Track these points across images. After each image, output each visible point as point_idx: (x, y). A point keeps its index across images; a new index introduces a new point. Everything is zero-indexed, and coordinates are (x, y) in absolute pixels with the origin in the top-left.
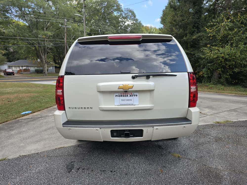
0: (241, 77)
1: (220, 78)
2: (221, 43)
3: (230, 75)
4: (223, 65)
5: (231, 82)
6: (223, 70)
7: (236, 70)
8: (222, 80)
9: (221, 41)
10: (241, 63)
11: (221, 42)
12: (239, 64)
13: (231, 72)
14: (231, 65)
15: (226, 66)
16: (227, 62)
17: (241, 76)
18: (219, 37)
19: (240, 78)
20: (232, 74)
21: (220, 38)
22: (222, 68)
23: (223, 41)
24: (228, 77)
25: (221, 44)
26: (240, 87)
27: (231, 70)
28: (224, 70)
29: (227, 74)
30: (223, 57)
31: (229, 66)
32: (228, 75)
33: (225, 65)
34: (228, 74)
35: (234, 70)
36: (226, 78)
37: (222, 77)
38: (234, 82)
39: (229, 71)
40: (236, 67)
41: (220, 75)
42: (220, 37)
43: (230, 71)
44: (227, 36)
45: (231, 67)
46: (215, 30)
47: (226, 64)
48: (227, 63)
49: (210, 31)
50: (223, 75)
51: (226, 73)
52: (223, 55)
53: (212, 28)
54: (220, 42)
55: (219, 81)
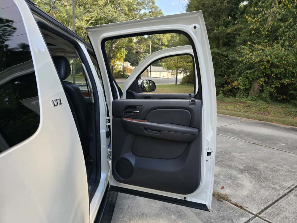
0: (292, 92)
1: (262, 91)
2: (266, 41)
3: (276, 87)
4: (267, 72)
5: (277, 97)
6: (267, 80)
7: (286, 81)
8: (264, 95)
9: (267, 36)
10: (294, 71)
11: (266, 39)
12: (290, 72)
13: (277, 84)
14: (279, 74)
15: (271, 75)
16: (274, 69)
17: (291, 90)
18: (265, 31)
19: (290, 92)
20: (279, 86)
21: (267, 33)
22: (266, 78)
23: (269, 37)
24: (273, 90)
25: (267, 41)
26: (289, 106)
27: (278, 81)
28: (268, 80)
29: (272, 86)
30: (268, 62)
31: (277, 74)
33: (270, 73)
34: (274, 86)
35: (282, 81)
36: (270, 91)
37: (265, 91)
38: (280, 98)
39: (275, 82)
40: (285, 77)
41: (262, 88)
42: (266, 31)
43: (277, 83)
44: (276, 30)
45: (279, 76)
46: (260, 20)
47: (272, 72)
48: (273, 71)
49: (252, 20)
50: (266, 87)
51: (270, 85)
52: (269, 58)
53: (256, 16)
54: (265, 39)
55: (259, 96)
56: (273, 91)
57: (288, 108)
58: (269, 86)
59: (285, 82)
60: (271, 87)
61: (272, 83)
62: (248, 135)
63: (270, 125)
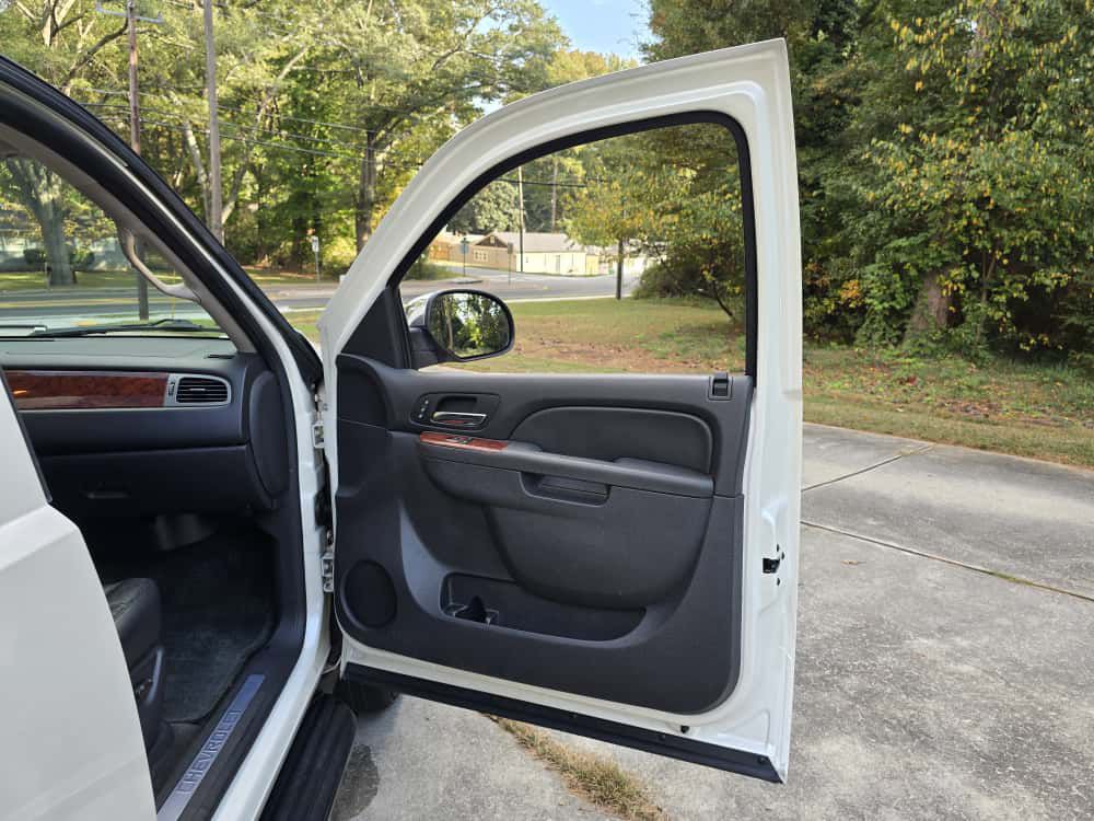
0: (1073, 320)
1: (956, 319)
2: (971, 119)
3: (1012, 303)
4: (978, 244)
5: (1015, 343)
6: (975, 275)
7: (1049, 278)
8: (963, 333)
9: (972, 102)
10: (1083, 236)
11: (972, 112)
12: (1067, 243)
13: (1016, 289)
14: (1024, 249)
15: (993, 254)
16: (1005, 233)
17: (1071, 312)
18: (966, 82)
19: (1069, 321)
20: (1026, 298)
21: (973, 88)
22: (972, 266)
23: (984, 103)
24: (1001, 314)
25: (974, 123)
26: (1068, 375)
27: (1017, 277)
28: (981, 276)
29: (997, 298)
30: (981, 202)
31: (1015, 251)
32: (998, 304)
33: (989, 246)
34: (1003, 298)
35: (1036, 279)
36: (989, 319)
37: (968, 318)
38: (1028, 345)
39: (1007, 283)
40: (1048, 261)
41: (959, 308)
42: (970, 83)
43: (1015, 285)
44: (1011, 77)
45: (1024, 257)
46: (945, 36)
47: (997, 243)
48: (1002, 238)
49: (916, 37)
50: (974, 301)
51: (990, 294)
52: (985, 187)
53: (932, 20)
54: (966, 111)
55: (947, 338)
56: (1002, 319)
57: (1062, 382)
58: (984, 297)
59: (1048, 282)
60: (991, 302)
61: (996, 286)
62: (952, 523)
63: (1033, 471)
